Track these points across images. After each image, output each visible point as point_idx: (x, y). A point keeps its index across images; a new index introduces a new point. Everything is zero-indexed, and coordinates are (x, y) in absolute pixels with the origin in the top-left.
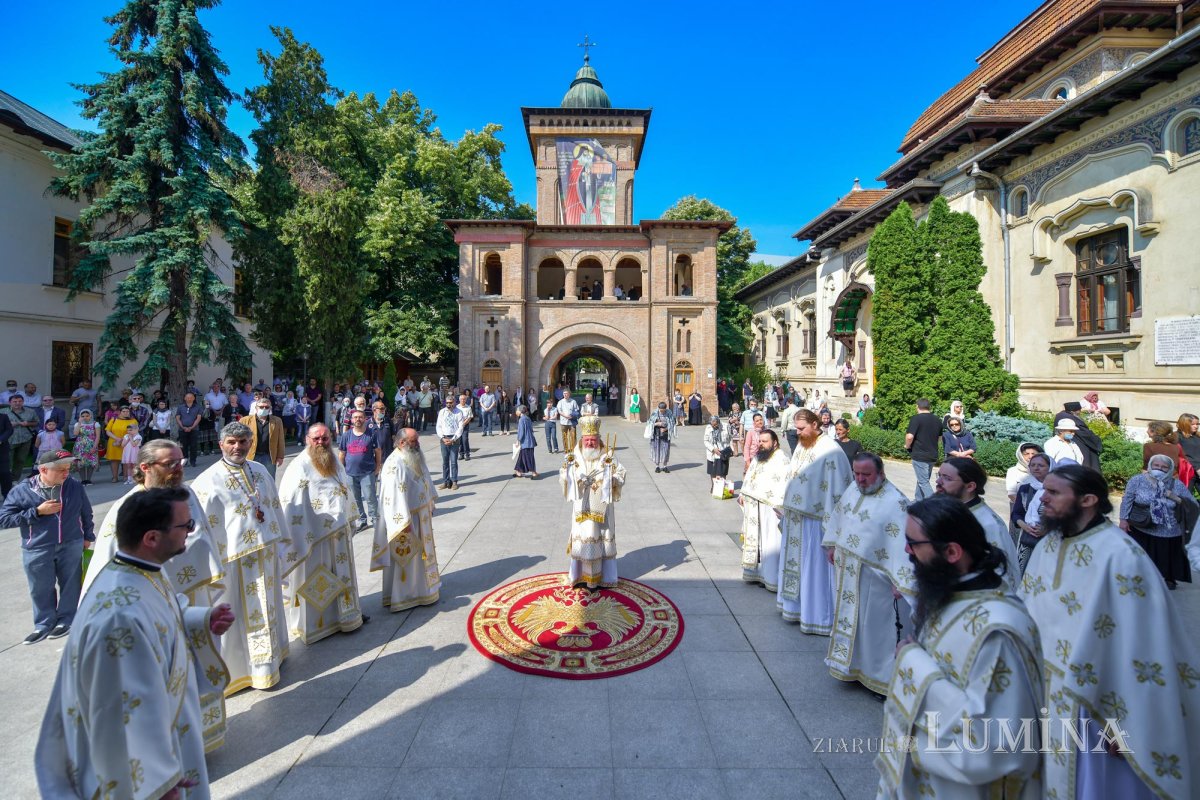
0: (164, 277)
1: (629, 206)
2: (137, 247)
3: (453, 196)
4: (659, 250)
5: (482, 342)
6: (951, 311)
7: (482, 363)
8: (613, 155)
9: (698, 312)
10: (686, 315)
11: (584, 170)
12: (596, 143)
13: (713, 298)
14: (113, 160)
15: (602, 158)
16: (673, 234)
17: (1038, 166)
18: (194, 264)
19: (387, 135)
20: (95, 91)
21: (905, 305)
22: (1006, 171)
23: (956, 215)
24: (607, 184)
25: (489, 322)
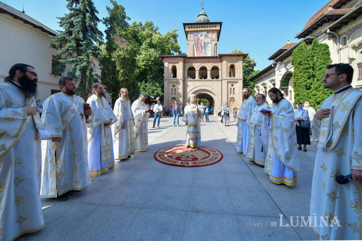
0: (80, 70)
1: (216, 52)
2: (73, 61)
3: (163, 51)
4: (224, 63)
5: (171, 91)
6: (320, 76)
7: (171, 98)
8: (211, 36)
9: (237, 82)
10: (233, 83)
11: (202, 41)
12: (205, 33)
13: (242, 78)
14: (67, 37)
15: (207, 37)
16: (229, 58)
17: (350, 28)
18: (88, 66)
19: (144, 33)
20: (62, 19)
21: (304, 74)
22: (339, 31)
23: (321, 44)
24: (209, 45)
25: (173, 86)
